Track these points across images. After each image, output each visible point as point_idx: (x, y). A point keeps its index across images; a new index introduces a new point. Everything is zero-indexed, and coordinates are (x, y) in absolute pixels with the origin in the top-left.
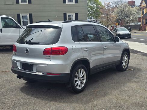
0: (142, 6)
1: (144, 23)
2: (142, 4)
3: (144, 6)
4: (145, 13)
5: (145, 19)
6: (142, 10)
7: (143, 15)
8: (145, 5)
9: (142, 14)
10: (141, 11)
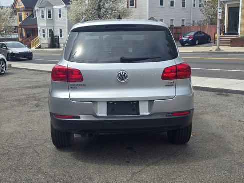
0: (17, 7)
1: (24, 36)
2: (18, 5)
3: (21, 7)
4: (23, 20)
5: (25, 29)
6: (18, 14)
7: (21, 23)
8: (23, 6)
9: (20, 21)
10: (16, 15)
